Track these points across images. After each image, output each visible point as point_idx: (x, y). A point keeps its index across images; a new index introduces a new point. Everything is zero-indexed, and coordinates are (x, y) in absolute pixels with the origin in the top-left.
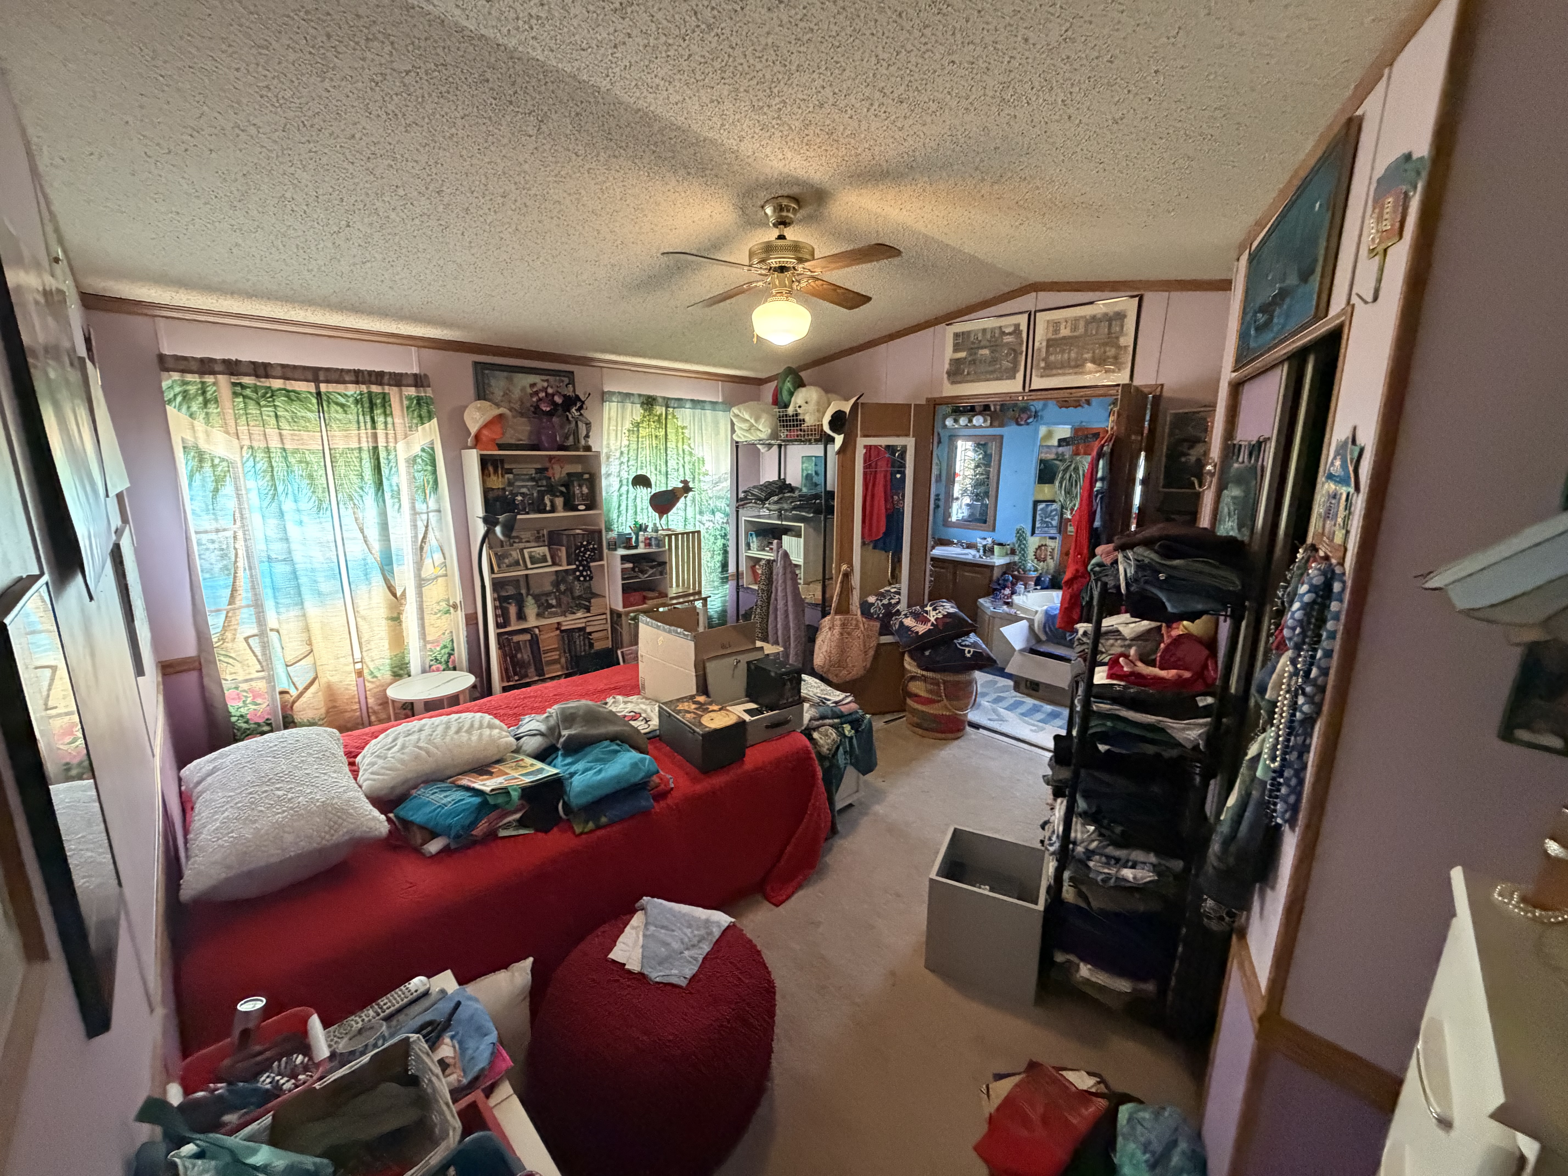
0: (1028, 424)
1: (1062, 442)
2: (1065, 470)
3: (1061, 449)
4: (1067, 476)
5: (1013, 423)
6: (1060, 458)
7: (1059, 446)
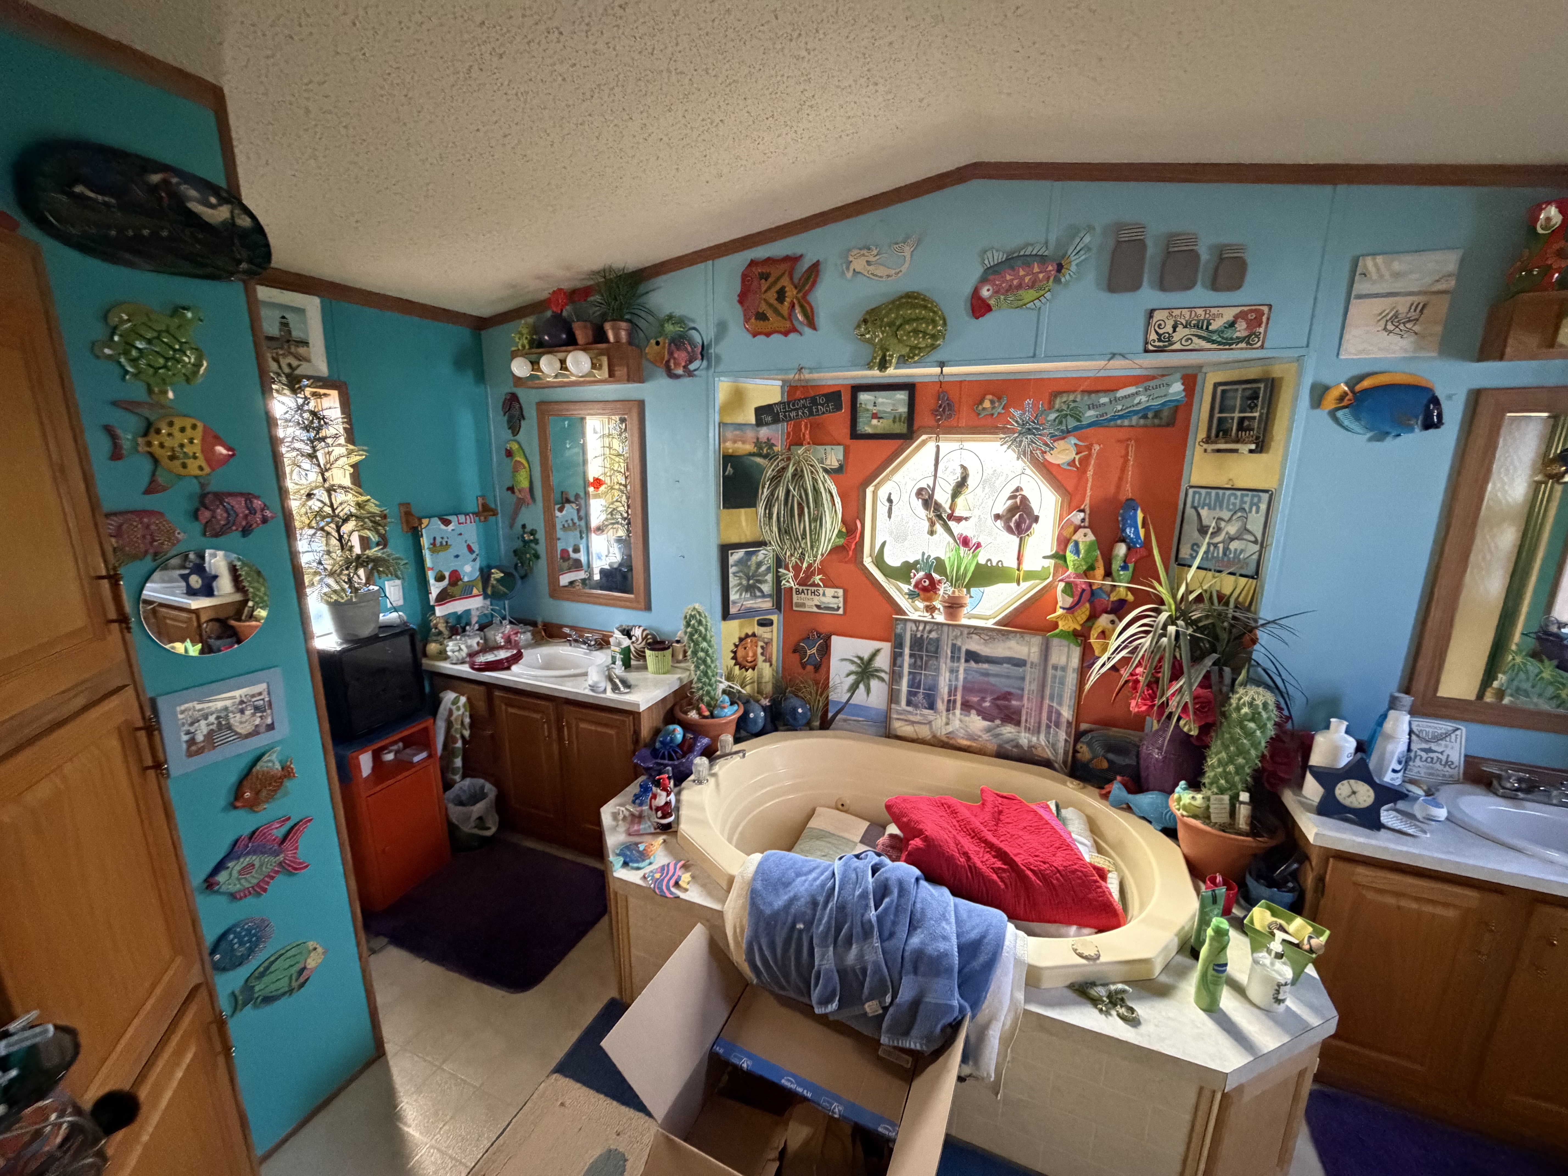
0: (690, 374)
1: (765, 414)
2: (777, 479)
3: (764, 432)
4: (781, 493)
5: (661, 371)
6: (764, 449)
7: (759, 423)
